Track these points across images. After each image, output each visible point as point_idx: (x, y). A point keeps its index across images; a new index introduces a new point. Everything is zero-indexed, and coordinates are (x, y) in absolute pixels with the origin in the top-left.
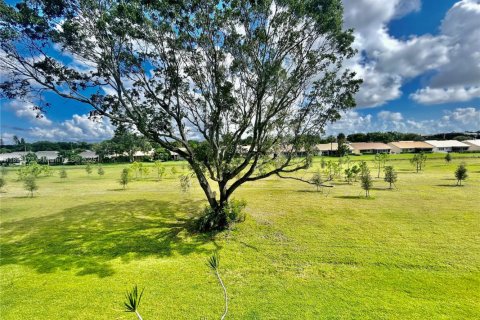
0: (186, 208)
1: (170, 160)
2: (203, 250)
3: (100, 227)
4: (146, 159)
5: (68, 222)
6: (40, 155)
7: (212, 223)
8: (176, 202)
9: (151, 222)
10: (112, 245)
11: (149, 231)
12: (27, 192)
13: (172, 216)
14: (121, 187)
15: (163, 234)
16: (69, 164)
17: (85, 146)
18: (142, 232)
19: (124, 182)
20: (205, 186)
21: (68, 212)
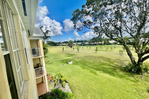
0: (118, 61)
1: (109, 45)
2: (129, 79)
3: (92, 62)
4: (101, 44)
5: (85, 59)
6: (78, 43)
7: (133, 70)
8: (114, 59)
9: (106, 64)
10: (96, 67)
11: (105, 66)
12: (77, 51)
13: (113, 63)
14: (96, 52)
15: (111, 68)
16: (83, 45)
17: (86, 41)
18: (103, 66)
19: (96, 51)
20: (130, 55)
21: (85, 57)
